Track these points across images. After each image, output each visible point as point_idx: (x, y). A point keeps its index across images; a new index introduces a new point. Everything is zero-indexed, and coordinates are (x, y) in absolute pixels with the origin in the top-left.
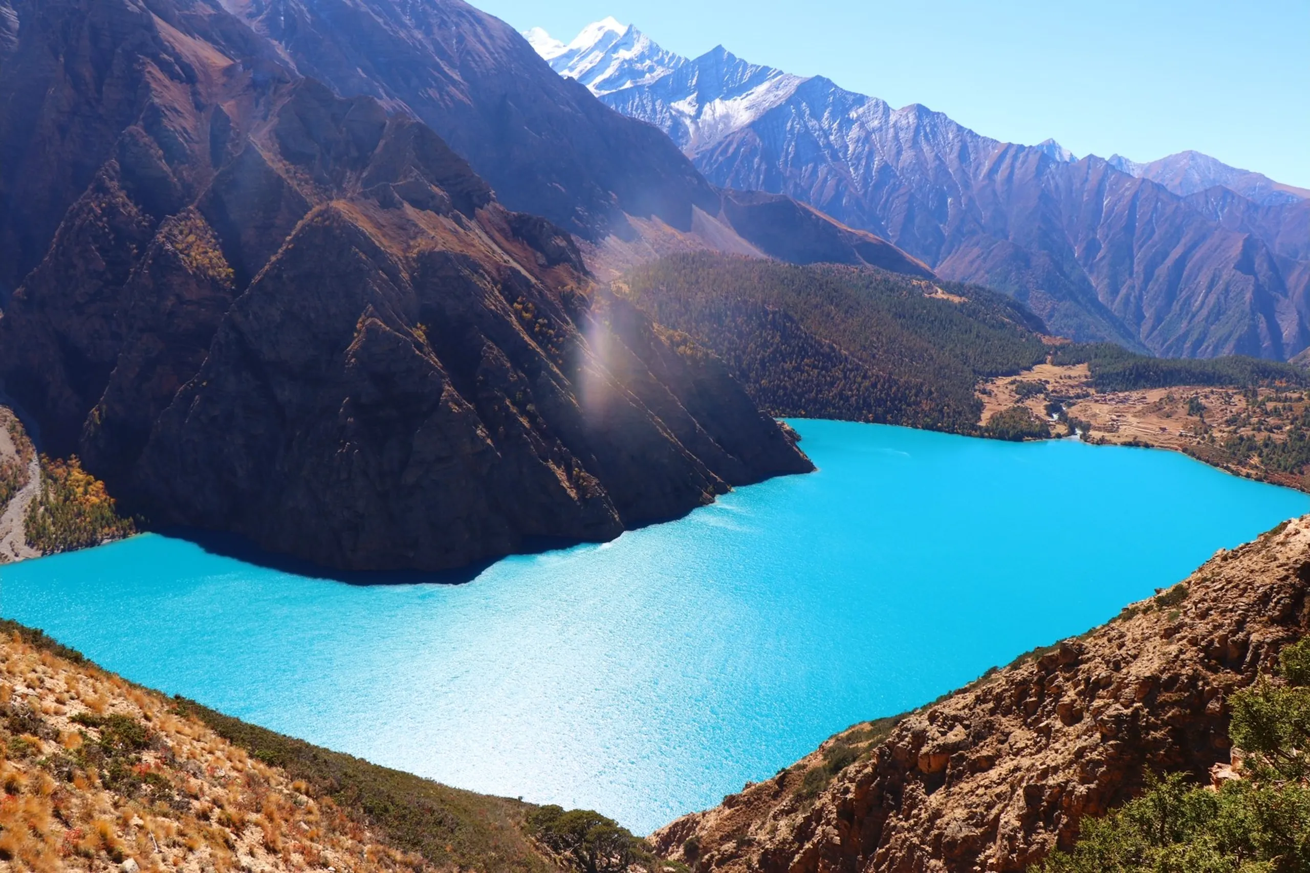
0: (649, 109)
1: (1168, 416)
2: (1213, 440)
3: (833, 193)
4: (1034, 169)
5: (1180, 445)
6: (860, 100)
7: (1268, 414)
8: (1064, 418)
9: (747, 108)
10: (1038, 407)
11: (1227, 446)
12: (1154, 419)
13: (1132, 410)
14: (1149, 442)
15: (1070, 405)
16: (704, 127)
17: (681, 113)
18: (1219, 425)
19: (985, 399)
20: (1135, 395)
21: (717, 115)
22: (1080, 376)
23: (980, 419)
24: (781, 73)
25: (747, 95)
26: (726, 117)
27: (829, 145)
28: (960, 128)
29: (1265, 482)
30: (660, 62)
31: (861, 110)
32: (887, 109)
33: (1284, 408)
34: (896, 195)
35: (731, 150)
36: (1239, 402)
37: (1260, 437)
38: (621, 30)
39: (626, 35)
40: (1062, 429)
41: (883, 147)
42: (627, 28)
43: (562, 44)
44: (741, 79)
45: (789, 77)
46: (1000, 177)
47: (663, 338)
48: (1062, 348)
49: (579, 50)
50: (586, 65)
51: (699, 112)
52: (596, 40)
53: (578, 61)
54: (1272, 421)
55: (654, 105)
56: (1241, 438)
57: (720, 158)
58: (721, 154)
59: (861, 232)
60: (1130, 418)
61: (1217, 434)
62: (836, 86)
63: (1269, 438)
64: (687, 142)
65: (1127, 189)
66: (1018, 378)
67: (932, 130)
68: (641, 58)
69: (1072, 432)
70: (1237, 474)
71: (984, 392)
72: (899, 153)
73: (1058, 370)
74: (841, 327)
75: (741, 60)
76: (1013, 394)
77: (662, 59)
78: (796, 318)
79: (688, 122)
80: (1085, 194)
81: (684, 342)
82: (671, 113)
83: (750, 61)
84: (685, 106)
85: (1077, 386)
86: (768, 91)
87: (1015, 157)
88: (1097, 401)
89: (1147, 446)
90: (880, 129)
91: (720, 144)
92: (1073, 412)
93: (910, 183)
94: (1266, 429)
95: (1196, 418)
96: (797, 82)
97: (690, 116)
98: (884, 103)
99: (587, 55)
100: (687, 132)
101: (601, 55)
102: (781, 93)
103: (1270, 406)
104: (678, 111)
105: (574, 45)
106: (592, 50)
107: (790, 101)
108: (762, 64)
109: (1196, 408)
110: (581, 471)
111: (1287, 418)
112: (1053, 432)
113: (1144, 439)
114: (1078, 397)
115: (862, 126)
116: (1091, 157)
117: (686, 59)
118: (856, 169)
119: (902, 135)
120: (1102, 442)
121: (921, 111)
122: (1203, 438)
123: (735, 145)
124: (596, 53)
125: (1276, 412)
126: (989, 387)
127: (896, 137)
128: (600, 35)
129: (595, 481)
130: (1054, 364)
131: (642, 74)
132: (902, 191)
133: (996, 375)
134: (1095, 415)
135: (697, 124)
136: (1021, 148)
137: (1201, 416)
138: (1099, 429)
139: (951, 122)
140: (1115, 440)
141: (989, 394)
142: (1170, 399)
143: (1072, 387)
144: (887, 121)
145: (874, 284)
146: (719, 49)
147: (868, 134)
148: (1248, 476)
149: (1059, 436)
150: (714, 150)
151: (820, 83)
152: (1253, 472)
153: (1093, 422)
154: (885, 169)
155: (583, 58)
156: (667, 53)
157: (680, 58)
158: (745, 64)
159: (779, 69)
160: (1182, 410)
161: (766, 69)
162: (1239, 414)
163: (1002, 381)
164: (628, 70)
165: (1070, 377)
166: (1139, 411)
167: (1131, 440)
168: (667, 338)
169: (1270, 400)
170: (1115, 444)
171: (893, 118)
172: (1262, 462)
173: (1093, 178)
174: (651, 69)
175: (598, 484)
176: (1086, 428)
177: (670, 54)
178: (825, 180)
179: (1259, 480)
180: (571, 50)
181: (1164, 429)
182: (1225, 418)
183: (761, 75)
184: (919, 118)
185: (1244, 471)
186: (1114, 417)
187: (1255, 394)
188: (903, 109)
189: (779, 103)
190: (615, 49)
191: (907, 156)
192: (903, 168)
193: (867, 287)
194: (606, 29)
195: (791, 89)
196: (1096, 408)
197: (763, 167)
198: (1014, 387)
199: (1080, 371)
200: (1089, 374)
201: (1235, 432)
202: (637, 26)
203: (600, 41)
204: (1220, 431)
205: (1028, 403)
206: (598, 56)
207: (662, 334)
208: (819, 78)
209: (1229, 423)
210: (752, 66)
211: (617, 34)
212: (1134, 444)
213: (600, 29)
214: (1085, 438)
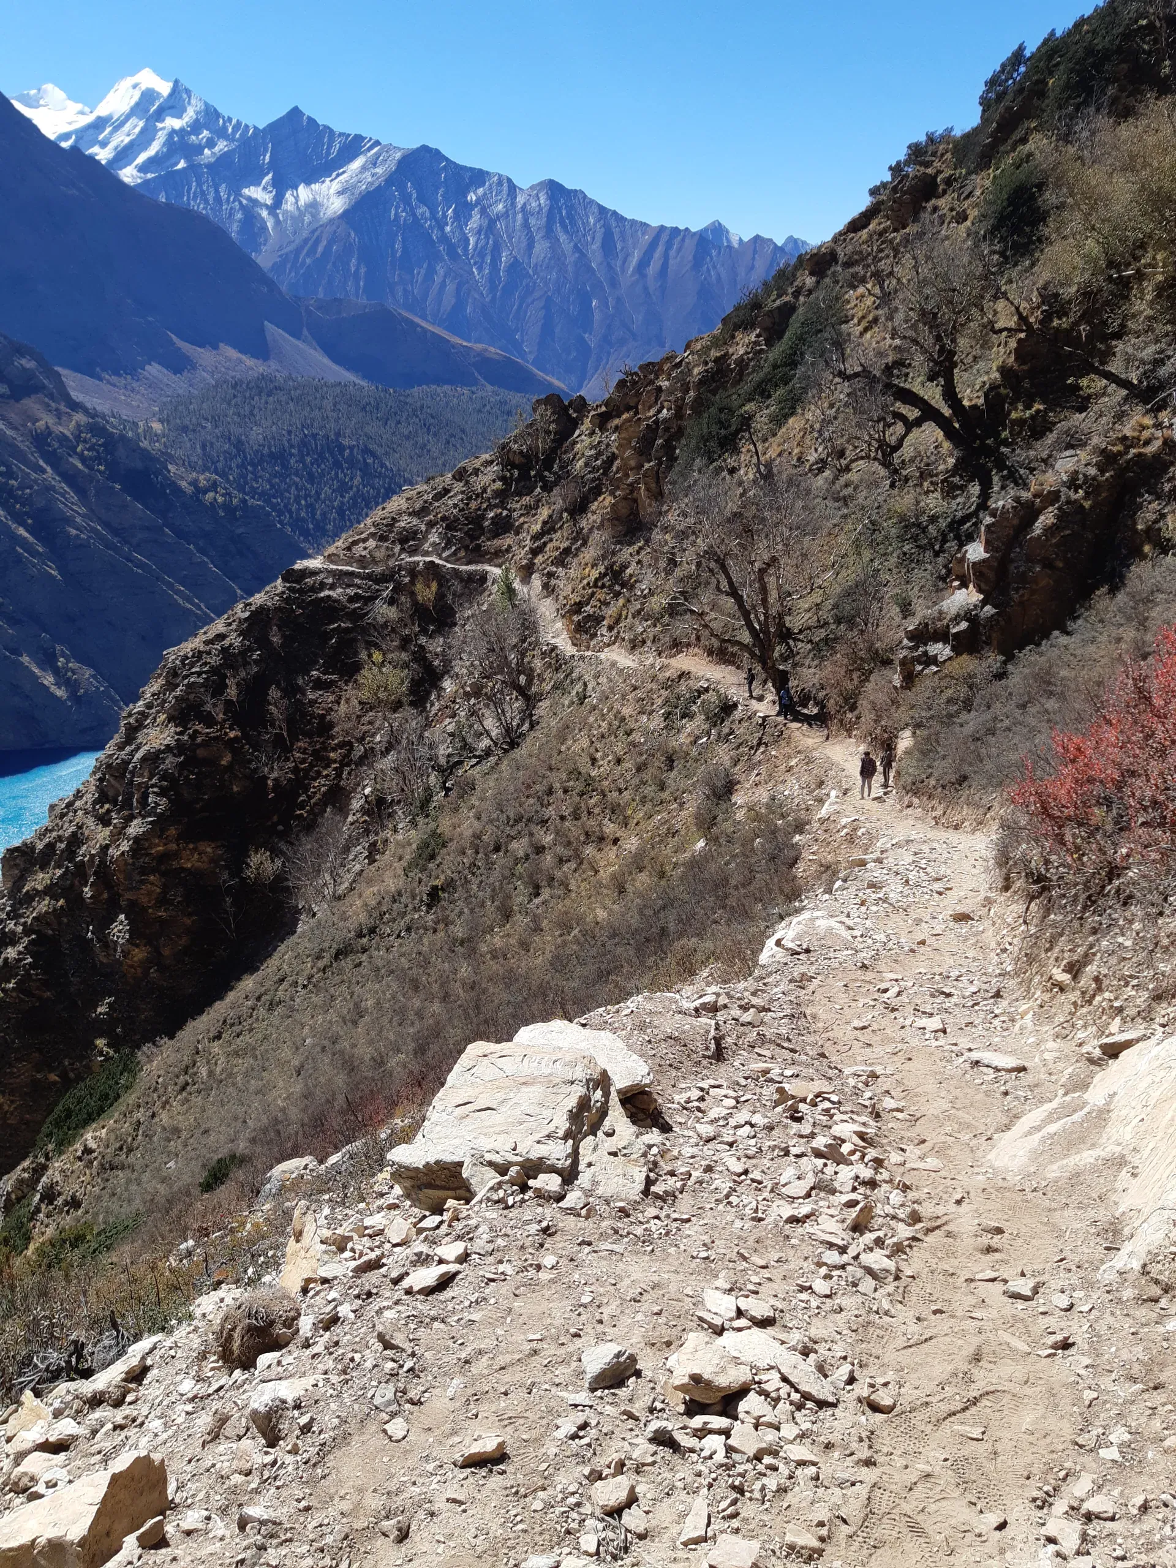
0: (211, 197)
3: (453, 301)
4: (691, 258)
6: (478, 177)
9: (340, 193)
16: (285, 220)
17: (255, 202)
21: (302, 203)
24: (377, 143)
25: (338, 175)
26: (314, 206)
27: (444, 238)
28: (602, 210)
30: (222, 133)
31: (480, 191)
32: (513, 188)
34: (529, 300)
35: (320, 249)
38: (164, 88)
39: (171, 94)
41: (510, 238)
42: (171, 84)
43: (87, 110)
44: (328, 153)
45: (389, 148)
46: (652, 270)
47: (183, 484)
49: (110, 117)
50: (122, 138)
51: (278, 200)
52: (132, 103)
53: (112, 133)
55: (217, 192)
57: (308, 261)
58: (308, 255)
59: (479, 347)
62: (447, 159)
64: (266, 240)
67: (569, 214)
68: (196, 127)
72: (530, 246)
74: (440, 462)
75: (326, 127)
77: (225, 128)
78: (379, 451)
79: (264, 213)
81: (214, 486)
82: (240, 203)
83: (337, 129)
84: (259, 193)
86: (364, 168)
87: (669, 245)
90: (506, 215)
91: (306, 241)
93: (546, 284)
96: (398, 155)
97: (266, 206)
98: (509, 180)
99: (122, 124)
100: (264, 228)
101: (141, 124)
102: (379, 170)
104: (249, 199)
105: (102, 110)
106: (128, 118)
107: (391, 180)
108: (353, 131)
110: (68, 661)
115: (483, 211)
116: (757, 238)
117: (255, 128)
118: (480, 269)
119: (532, 221)
121: (553, 188)
123: (324, 243)
124: (133, 120)
127: (526, 224)
128: (136, 96)
129: (88, 672)
131: (199, 149)
132: (536, 295)
135: (276, 216)
136: (675, 231)
139: (592, 201)
144: (513, 204)
145: (488, 408)
146: (295, 113)
147: (492, 222)
150: (298, 251)
151: (428, 155)
154: (515, 266)
155: (116, 129)
156: (230, 120)
157: (247, 126)
158: (331, 131)
159: (375, 138)
161: (359, 138)
164: (178, 144)
168: (190, 484)
171: (520, 200)
173: (762, 265)
174: (211, 144)
175: (93, 676)
177: (234, 121)
178: (443, 285)
180: (99, 118)
183: (353, 146)
184: (552, 197)
188: (532, 188)
189: (376, 184)
190: (160, 115)
191: (541, 248)
192: (536, 265)
193: (480, 411)
194: (143, 88)
195: (392, 165)
197: (363, 270)
202: (185, 82)
203: (137, 104)
206: (136, 126)
207: (182, 478)
208: (425, 148)
210: (341, 134)
211: (159, 94)
213: (135, 86)
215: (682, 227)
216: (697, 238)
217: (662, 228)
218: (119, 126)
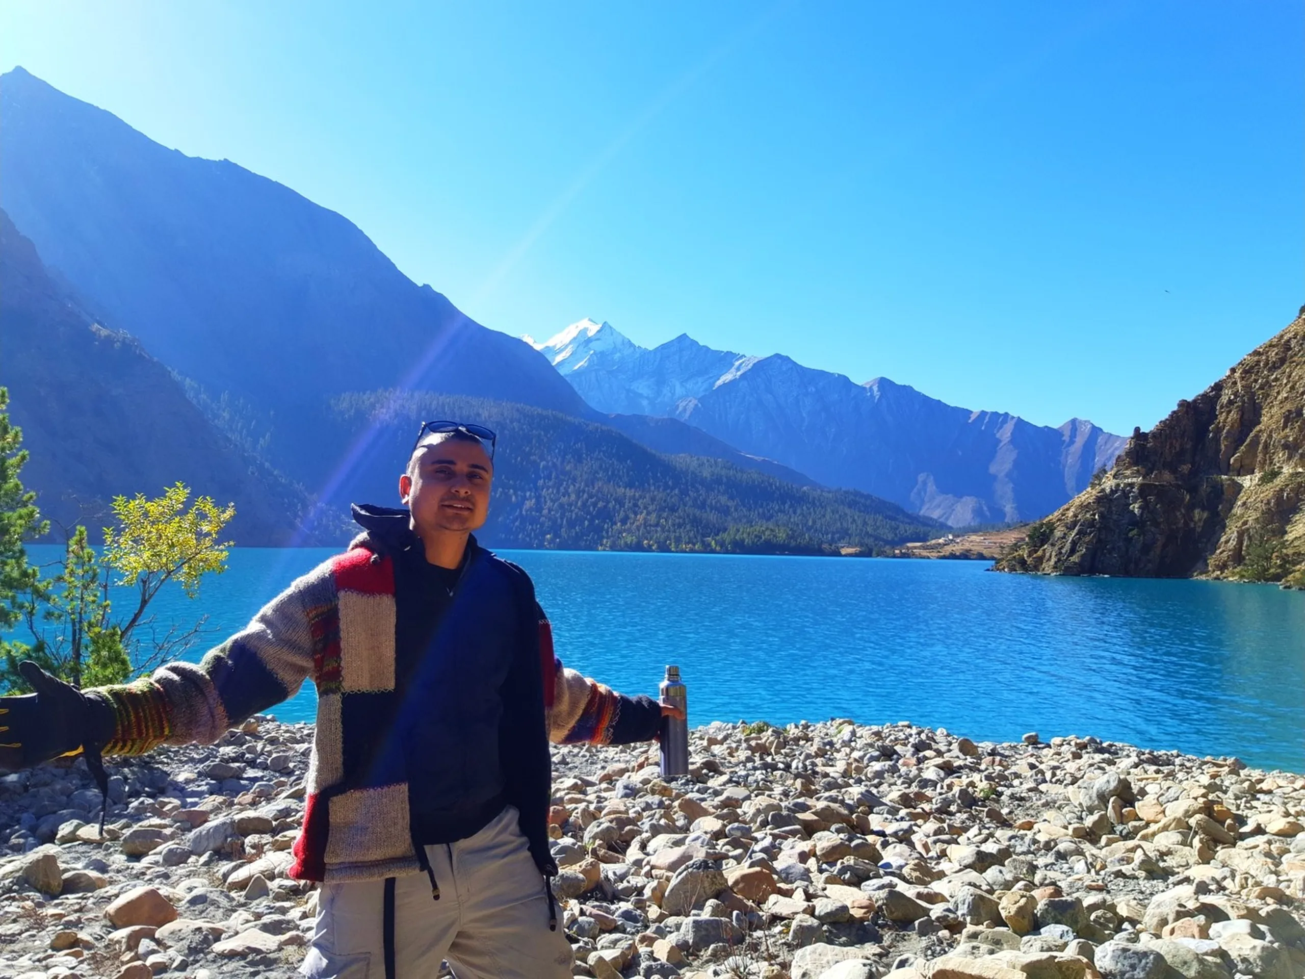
4: (1009, 434)
24: (744, 356)
27: (784, 417)
28: (926, 399)
31: (820, 385)
32: (848, 384)
38: (594, 329)
39: (599, 332)
42: (600, 326)
45: (750, 358)
49: (555, 346)
50: (559, 359)
51: (657, 394)
52: (571, 338)
62: (795, 363)
65: (1116, 449)
67: (896, 401)
68: (613, 352)
75: (705, 347)
79: (644, 402)
80: (1069, 457)
82: (627, 395)
83: (713, 348)
87: (988, 424)
90: (840, 401)
96: (756, 360)
97: (648, 398)
98: (847, 378)
99: (565, 348)
101: (574, 350)
102: (739, 371)
105: (550, 343)
106: (567, 346)
107: (745, 376)
108: (727, 350)
117: (649, 349)
121: (884, 383)
124: (570, 347)
128: (574, 333)
136: (995, 414)
139: (919, 394)
146: (684, 336)
151: (779, 361)
158: (709, 349)
159: (742, 353)
161: (730, 354)
171: (855, 391)
173: (1080, 441)
180: (547, 347)
183: (724, 359)
184: (883, 390)
188: (868, 384)
194: (580, 329)
195: (749, 367)
203: (575, 338)
206: (572, 350)
208: (777, 356)
210: (717, 352)
211: (590, 332)
213: (575, 329)
215: (1001, 412)
216: (1015, 420)
217: (983, 413)
218: (561, 350)
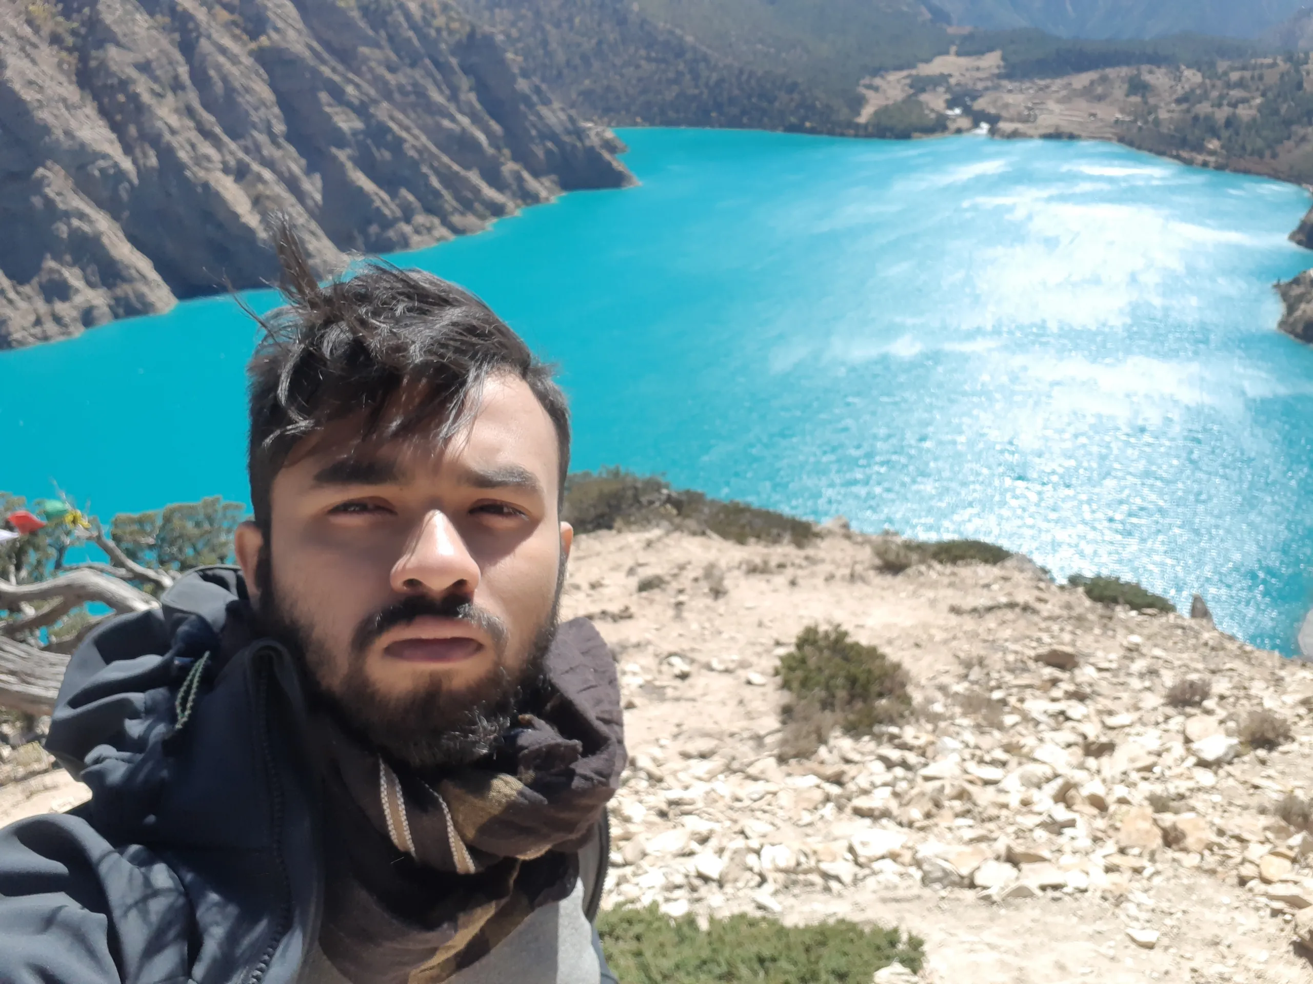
1: (1100, 98)
2: (1157, 122)
5: (1115, 134)
7: (1229, 86)
8: (967, 111)
10: (935, 101)
11: (1176, 130)
12: (1083, 104)
13: (1056, 96)
14: (1076, 133)
15: (974, 98)
18: (1168, 104)
19: (870, 94)
20: (1059, 83)
22: (990, 67)
23: (858, 114)
29: (1227, 171)
33: (1252, 78)
36: (1192, 77)
37: (1221, 115)
40: (965, 123)
48: (970, 37)
54: (1236, 93)
56: (1196, 118)
60: (1052, 105)
61: (1163, 115)
63: (1234, 115)
66: (914, 72)
69: (976, 125)
70: (1189, 162)
71: (870, 87)
73: (964, 61)
76: (907, 88)
85: (987, 79)
88: (1010, 91)
89: (1072, 137)
92: (980, 104)
94: (1229, 105)
95: (1136, 99)
103: (1235, 76)
109: (1137, 87)
111: (1258, 89)
112: (952, 126)
113: (1067, 128)
114: (987, 89)
120: (1014, 135)
122: (1146, 122)
125: (1241, 84)
126: (877, 81)
130: (958, 54)
133: (887, 70)
134: (1006, 106)
137: (1143, 96)
138: (1012, 120)
140: (1031, 132)
141: (876, 89)
142: (1104, 79)
143: (981, 80)
148: (1205, 164)
149: (959, 131)
152: (1212, 159)
153: (1004, 114)
160: (1119, 91)
162: (1192, 90)
163: (893, 77)
165: (978, 69)
166: (1064, 96)
167: (1051, 131)
169: (1233, 69)
170: (1031, 137)
172: (1222, 147)
176: (993, 120)
179: (1220, 168)
181: (1094, 115)
182: (1175, 97)
185: (1200, 158)
186: (1030, 105)
187: (1212, 65)
196: (1010, 99)
198: (908, 81)
199: (992, 61)
200: (1002, 63)
201: (1188, 111)
204: (1169, 111)
205: (924, 97)
209: (1179, 101)
212: (1055, 135)
214: (993, 132)
